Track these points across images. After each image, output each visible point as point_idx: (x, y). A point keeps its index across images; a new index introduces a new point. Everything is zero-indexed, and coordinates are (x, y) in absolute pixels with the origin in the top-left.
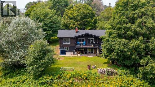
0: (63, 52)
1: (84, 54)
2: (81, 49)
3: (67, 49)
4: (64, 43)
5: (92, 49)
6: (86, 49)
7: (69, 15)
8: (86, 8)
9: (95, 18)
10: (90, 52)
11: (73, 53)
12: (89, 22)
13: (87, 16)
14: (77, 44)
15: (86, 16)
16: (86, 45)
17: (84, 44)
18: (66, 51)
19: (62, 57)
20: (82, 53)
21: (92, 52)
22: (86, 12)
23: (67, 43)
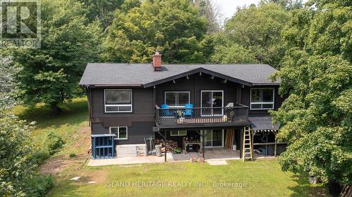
0: (104, 148)
1: (188, 151)
2: (175, 130)
3: (122, 134)
4: (109, 109)
5: (217, 130)
6: (193, 133)
7: (126, 25)
8: (182, 6)
9: (207, 37)
10: (209, 144)
11: (145, 151)
12: (191, 48)
13: (186, 28)
14: (162, 113)
15: (181, 29)
16: (195, 114)
17: (189, 113)
18: (117, 143)
19: (98, 168)
20: (181, 146)
21: (217, 143)
22: (183, 16)
23: (121, 109)
